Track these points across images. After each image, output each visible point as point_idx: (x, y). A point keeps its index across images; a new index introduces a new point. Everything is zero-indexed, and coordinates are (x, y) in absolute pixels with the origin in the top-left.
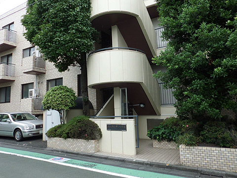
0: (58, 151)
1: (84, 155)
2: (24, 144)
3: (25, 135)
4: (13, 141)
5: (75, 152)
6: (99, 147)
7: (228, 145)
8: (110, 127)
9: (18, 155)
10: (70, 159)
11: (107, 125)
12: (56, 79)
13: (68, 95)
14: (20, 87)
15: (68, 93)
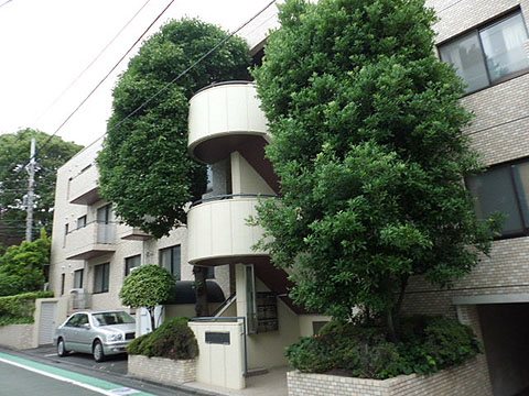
0: (138, 379)
1: (168, 387)
2: (103, 366)
3: (107, 351)
4: (90, 362)
5: (159, 381)
6: (195, 372)
7: (354, 372)
8: (212, 338)
9: (75, 382)
10: (137, 391)
11: (206, 334)
12: (172, 247)
13: (154, 281)
14: (123, 263)
15: (156, 278)
